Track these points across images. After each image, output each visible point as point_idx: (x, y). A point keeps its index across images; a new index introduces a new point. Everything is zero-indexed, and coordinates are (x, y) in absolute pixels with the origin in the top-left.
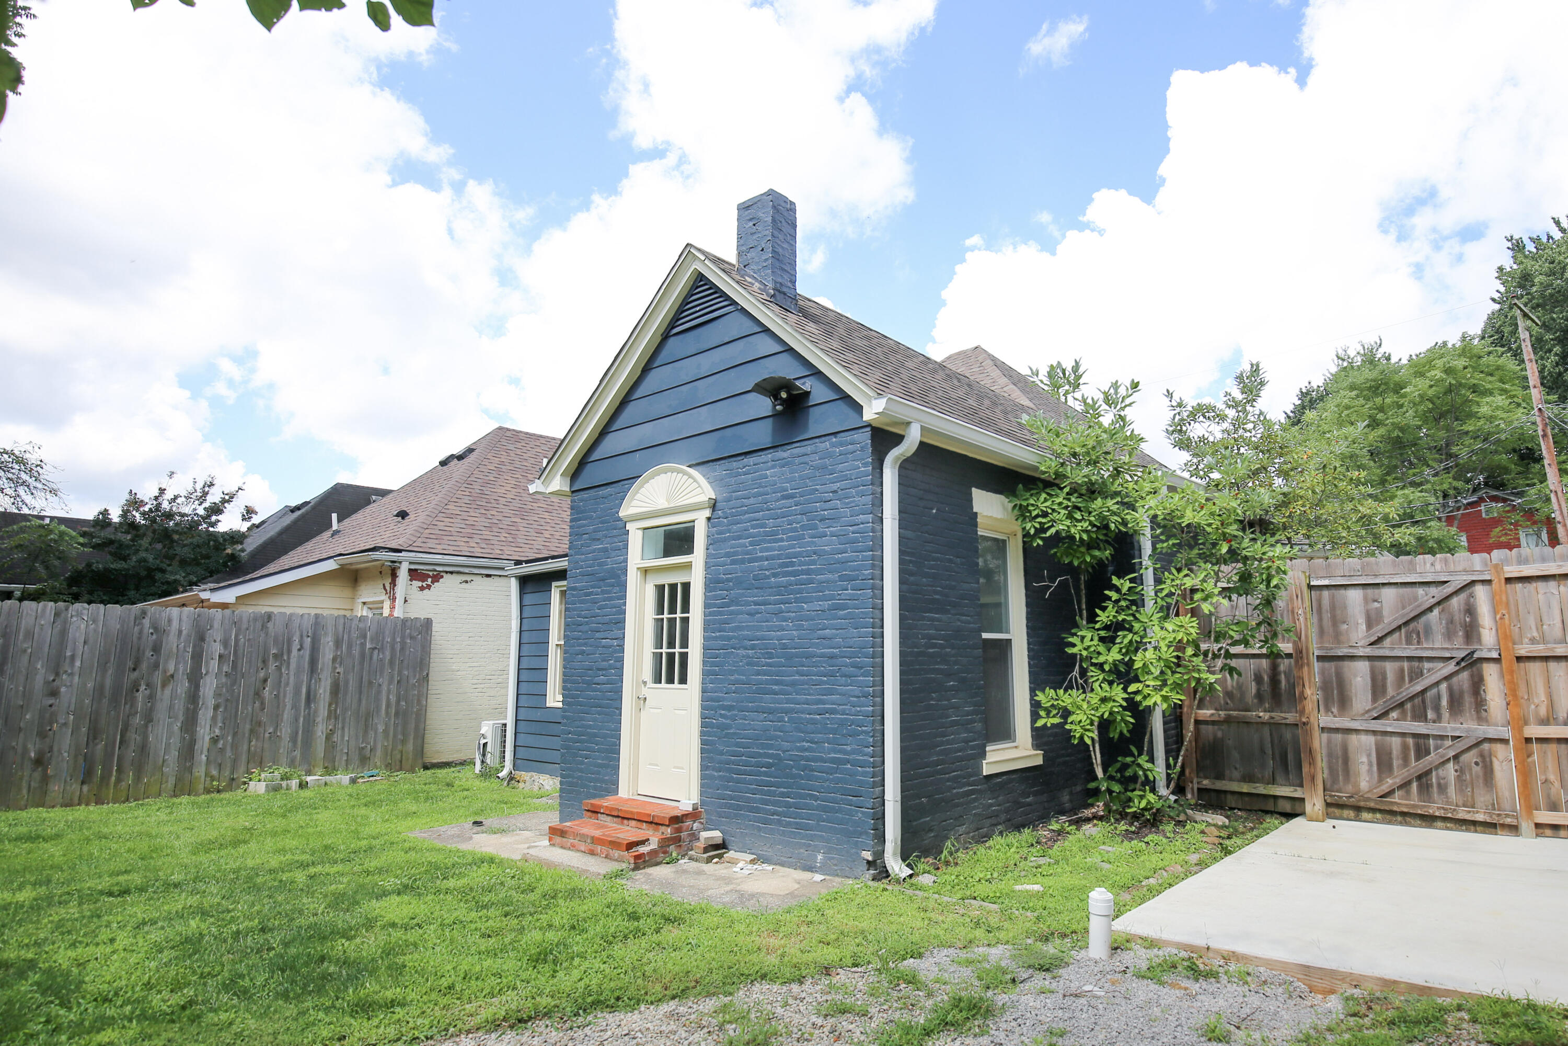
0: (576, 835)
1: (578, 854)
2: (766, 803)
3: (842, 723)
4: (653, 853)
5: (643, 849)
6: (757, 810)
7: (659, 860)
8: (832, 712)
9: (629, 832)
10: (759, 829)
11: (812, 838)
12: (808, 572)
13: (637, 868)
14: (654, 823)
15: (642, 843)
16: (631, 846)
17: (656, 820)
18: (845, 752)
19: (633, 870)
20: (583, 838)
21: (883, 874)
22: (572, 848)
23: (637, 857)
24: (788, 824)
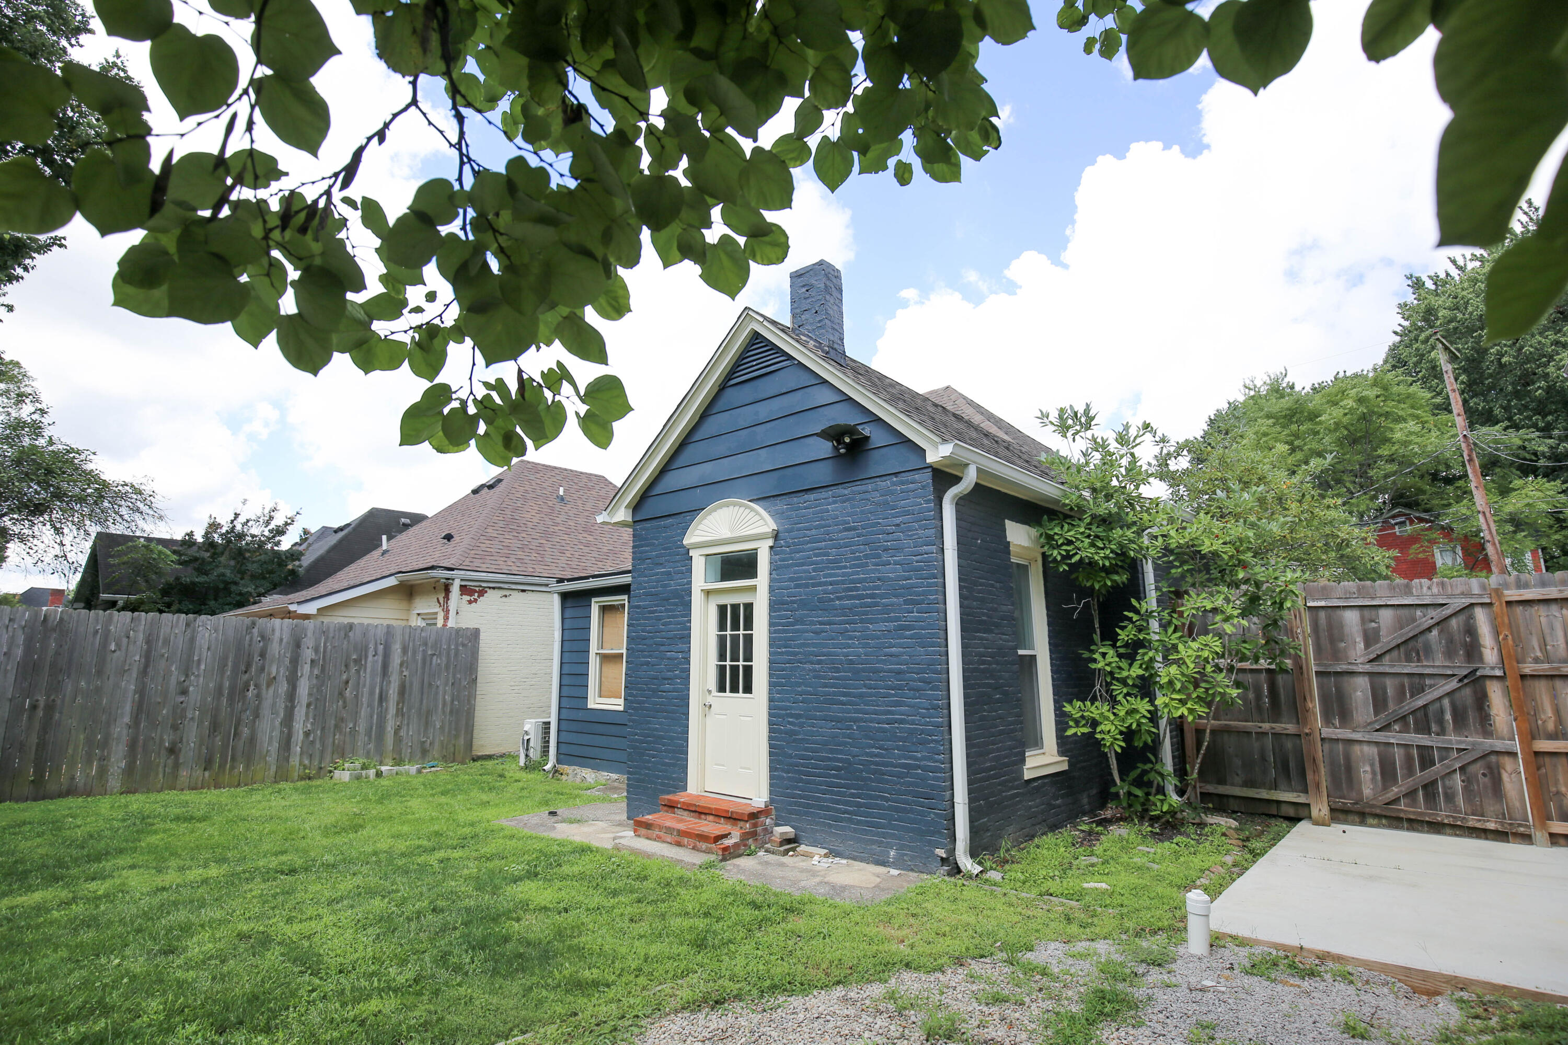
0: (660, 828)
1: (665, 845)
2: (837, 802)
3: (912, 732)
4: (736, 845)
5: (728, 842)
6: (828, 809)
7: (741, 852)
8: (901, 722)
9: (710, 827)
10: (830, 826)
11: (884, 835)
12: (872, 596)
13: (724, 859)
14: (733, 818)
15: (725, 836)
16: (718, 838)
17: (735, 816)
18: (916, 759)
19: (721, 861)
20: (669, 830)
21: (956, 870)
22: (658, 839)
23: (725, 849)
24: (859, 823)
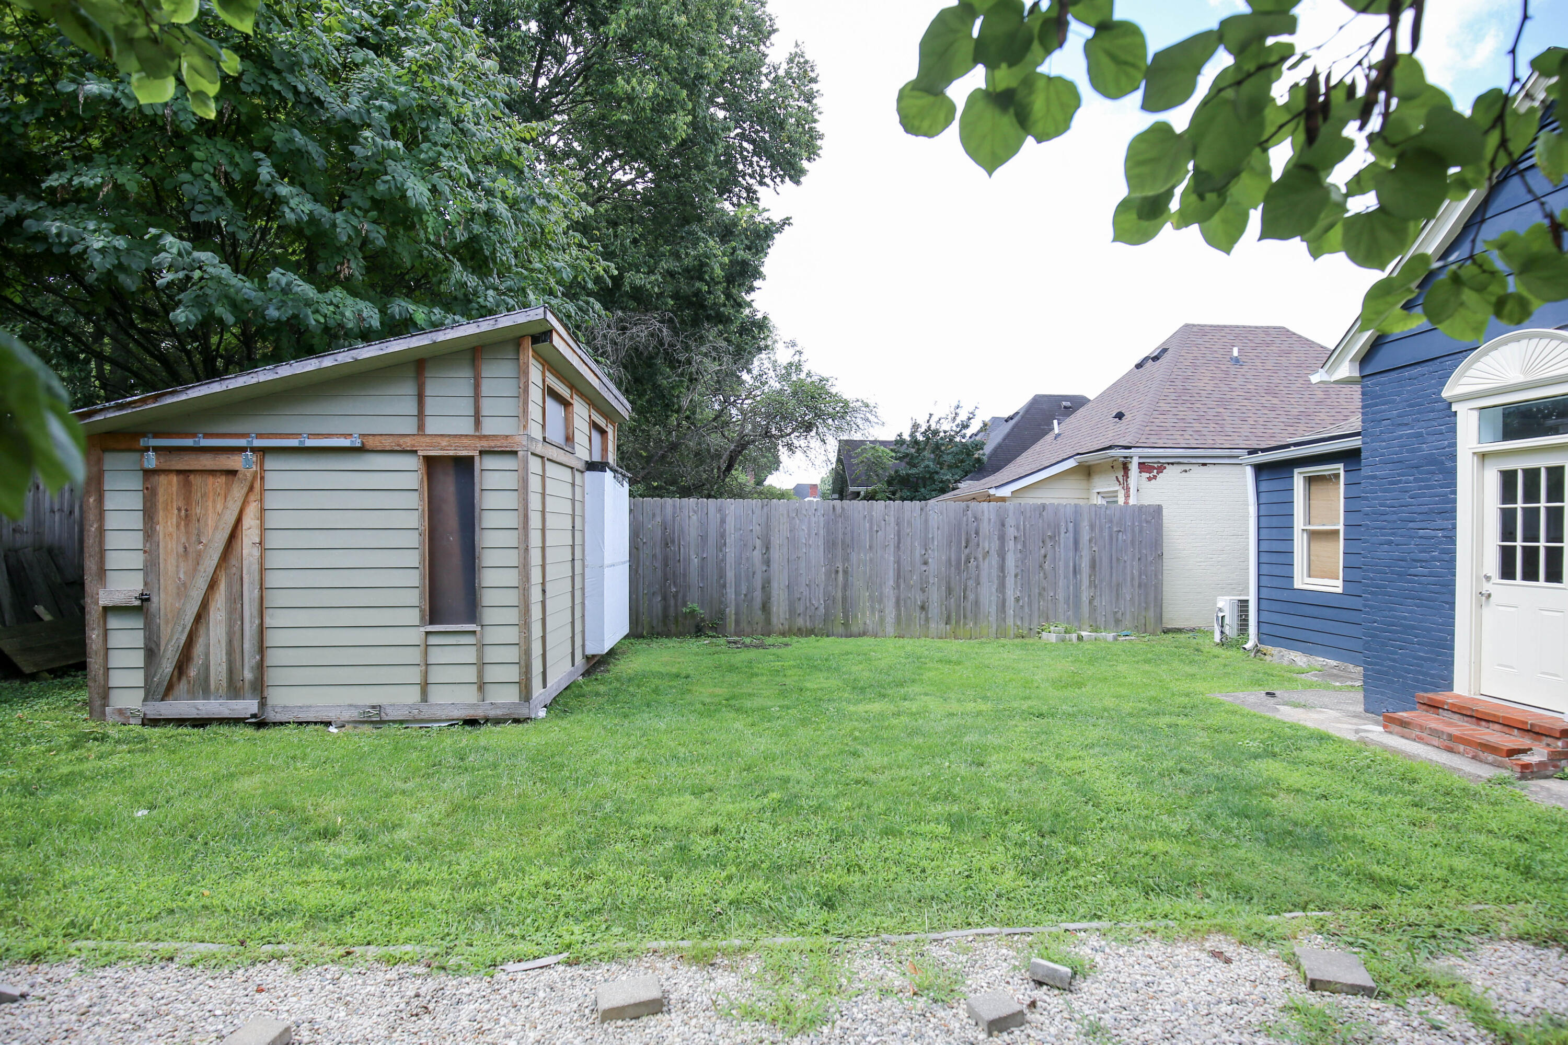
0: (1422, 728)
1: (1430, 748)
4: (1541, 764)
5: (1526, 759)
7: (1549, 773)
9: (1493, 735)
13: (1523, 777)
14: (1536, 732)
15: (1524, 751)
16: (1511, 753)
17: (1537, 730)
19: (1520, 779)
20: (1434, 732)
22: (1419, 739)
23: (1525, 767)
